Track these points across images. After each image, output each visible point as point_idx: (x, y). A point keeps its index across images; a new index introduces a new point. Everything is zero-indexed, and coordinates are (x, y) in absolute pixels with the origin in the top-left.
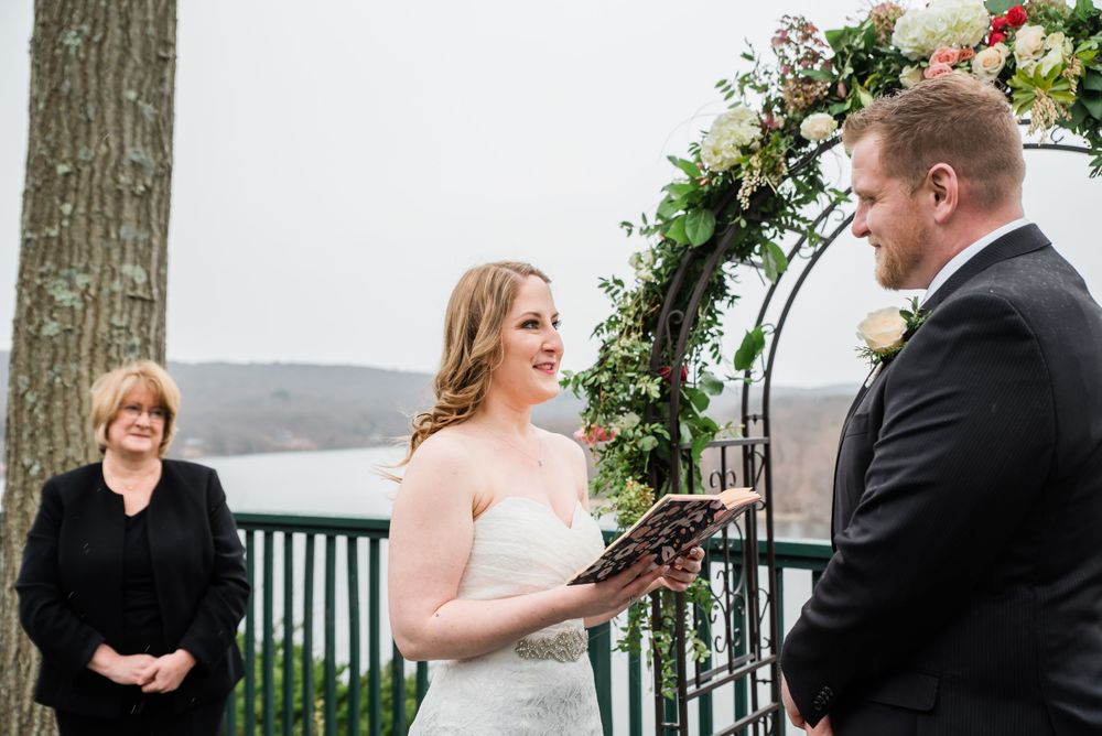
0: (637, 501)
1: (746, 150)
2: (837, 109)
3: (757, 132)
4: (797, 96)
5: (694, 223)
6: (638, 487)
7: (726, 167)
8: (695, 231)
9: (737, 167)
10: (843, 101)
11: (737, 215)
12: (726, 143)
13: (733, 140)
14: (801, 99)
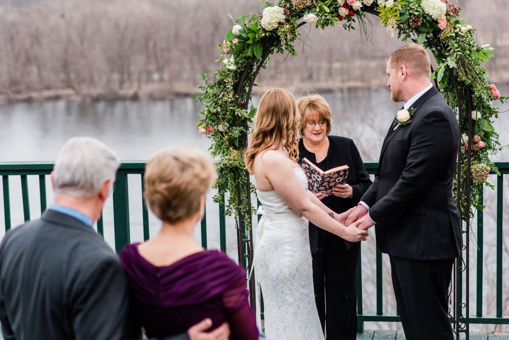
0: (237, 157)
1: (280, 23)
2: (313, 10)
3: (284, 17)
4: (300, 5)
5: (257, 49)
6: (235, 151)
7: (272, 29)
8: (257, 52)
9: (277, 29)
10: (315, 7)
11: (273, 46)
12: (274, 21)
13: (277, 20)
14: (302, 6)
